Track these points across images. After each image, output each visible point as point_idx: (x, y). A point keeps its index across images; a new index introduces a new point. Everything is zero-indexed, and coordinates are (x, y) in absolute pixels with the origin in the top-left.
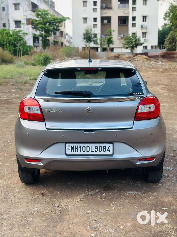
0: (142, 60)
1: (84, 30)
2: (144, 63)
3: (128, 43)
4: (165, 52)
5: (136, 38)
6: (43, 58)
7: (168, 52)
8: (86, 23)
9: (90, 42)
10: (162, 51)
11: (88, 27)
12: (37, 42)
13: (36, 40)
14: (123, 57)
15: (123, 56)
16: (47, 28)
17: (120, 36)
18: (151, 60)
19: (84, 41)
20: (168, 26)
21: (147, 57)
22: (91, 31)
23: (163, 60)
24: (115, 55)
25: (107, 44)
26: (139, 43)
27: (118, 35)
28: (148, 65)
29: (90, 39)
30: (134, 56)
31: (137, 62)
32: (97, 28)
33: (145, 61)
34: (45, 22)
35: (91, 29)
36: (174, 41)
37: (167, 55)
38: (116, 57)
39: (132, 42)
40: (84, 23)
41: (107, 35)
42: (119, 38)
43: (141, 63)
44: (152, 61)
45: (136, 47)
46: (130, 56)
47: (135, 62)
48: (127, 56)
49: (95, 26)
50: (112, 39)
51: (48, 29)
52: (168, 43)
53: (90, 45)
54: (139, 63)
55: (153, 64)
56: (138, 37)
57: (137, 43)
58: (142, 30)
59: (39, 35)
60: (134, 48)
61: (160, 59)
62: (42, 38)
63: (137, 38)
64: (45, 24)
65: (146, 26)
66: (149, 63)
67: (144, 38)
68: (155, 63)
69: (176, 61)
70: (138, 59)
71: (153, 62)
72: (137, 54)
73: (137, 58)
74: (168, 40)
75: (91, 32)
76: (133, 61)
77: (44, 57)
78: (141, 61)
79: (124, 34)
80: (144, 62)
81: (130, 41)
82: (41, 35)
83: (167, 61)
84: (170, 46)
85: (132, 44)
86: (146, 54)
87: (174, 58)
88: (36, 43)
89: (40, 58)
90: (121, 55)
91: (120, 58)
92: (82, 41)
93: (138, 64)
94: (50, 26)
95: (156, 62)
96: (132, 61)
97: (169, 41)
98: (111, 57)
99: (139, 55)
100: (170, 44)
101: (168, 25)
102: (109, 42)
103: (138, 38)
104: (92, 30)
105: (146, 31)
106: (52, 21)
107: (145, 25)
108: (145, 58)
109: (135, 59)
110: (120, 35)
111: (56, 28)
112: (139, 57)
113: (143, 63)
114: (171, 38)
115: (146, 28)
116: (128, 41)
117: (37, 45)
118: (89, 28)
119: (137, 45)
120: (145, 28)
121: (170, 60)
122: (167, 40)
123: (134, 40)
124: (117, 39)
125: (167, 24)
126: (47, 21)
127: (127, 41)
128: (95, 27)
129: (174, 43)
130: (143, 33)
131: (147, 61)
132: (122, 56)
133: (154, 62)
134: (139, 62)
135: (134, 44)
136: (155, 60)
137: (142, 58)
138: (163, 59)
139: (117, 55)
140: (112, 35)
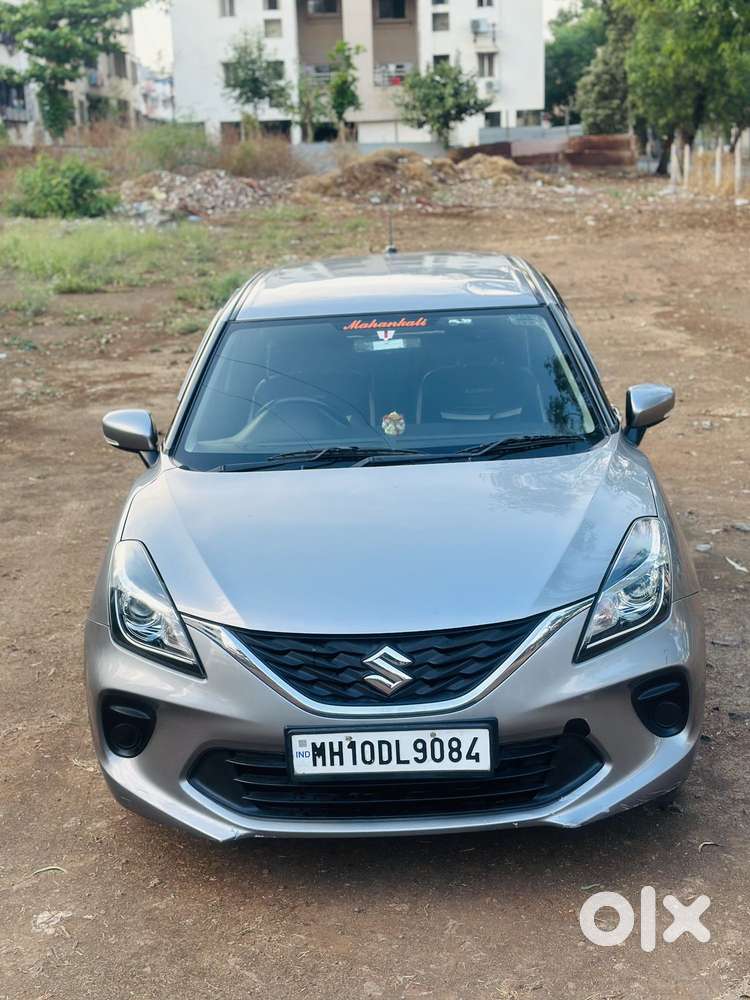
0: (491, 177)
1: (230, 49)
2: (501, 189)
3: (426, 102)
4: (581, 137)
5: (456, 79)
6: (67, 181)
7: (595, 138)
8: (232, 13)
9: (256, 100)
10: (568, 131)
11: (246, 34)
12: (15, 102)
13: (14, 92)
14: (411, 166)
15: (410, 161)
16: (62, 43)
17: (384, 72)
18: (531, 176)
19: (231, 97)
20: (575, 21)
21: (509, 163)
22: (260, 49)
23: (576, 175)
24: (376, 159)
25: (334, 107)
26: (472, 101)
27: (375, 68)
28: (521, 200)
29: (259, 85)
30: (456, 161)
31: (473, 185)
32: (280, 35)
33: (504, 182)
34: (52, 13)
35: (259, 43)
36: (617, 90)
37: (594, 152)
38: (382, 169)
39: (441, 99)
40: (223, 14)
41: (327, 69)
42: (379, 79)
43: (491, 191)
44: (536, 180)
45: (459, 118)
46: (439, 161)
47: (463, 187)
48: (428, 161)
49: (273, 27)
50: (352, 88)
51: (69, 44)
52: (591, 100)
53: (259, 112)
54: (481, 190)
55: (540, 196)
56: (467, 75)
57: (463, 101)
58: (475, 41)
59: (28, 75)
60: (452, 124)
61: (560, 170)
62: (42, 85)
63: (463, 79)
64: (53, 22)
65: (494, 25)
66: (521, 188)
67: (487, 79)
68: (548, 188)
69: (627, 176)
70: (476, 175)
71: (539, 183)
72: (467, 153)
73: (470, 169)
74: (594, 85)
75: (260, 56)
76: (455, 184)
77: (71, 175)
78: (490, 182)
79: (400, 64)
80: (502, 185)
81: (432, 92)
82: (38, 73)
83: (592, 178)
84: (602, 113)
85: (444, 106)
86: (502, 149)
87: (619, 162)
88: (13, 107)
89: (54, 182)
90: (402, 157)
91: (399, 172)
92: (223, 95)
93: (478, 195)
94: (75, 32)
95: (549, 183)
96: (450, 182)
97: (597, 88)
98: (361, 165)
99: (478, 156)
100: (601, 104)
101: (577, 16)
102: (340, 100)
103: (468, 81)
104: (265, 45)
105: (496, 47)
106: (84, 7)
107: (490, 21)
108: (506, 170)
109: (462, 171)
110: (384, 68)
111: (104, 40)
112: (479, 166)
113: (496, 192)
114: (606, 77)
115: (494, 32)
116: (425, 95)
117: (16, 118)
118: (248, 37)
119: (461, 111)
120: (490, 35)
121: (603, 172)
122: (585, 86)
123: (449, 90)
124: (372, 84)
125: (570, 12)
126: (63, 9)
127: (420, 93)
128: (273, 32)
129: (616, 98)
130: (481, 56)
131: (515, 182)
132: (405, 160)
133: (544, 183)
134: (479, 187)
135: (452, 108)
136: (547, 177)
137: (493, 170)
138: (575, 171)
139: (387, 160)
140: (354, 68)
